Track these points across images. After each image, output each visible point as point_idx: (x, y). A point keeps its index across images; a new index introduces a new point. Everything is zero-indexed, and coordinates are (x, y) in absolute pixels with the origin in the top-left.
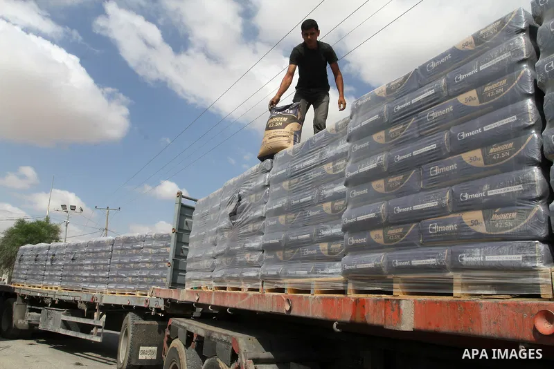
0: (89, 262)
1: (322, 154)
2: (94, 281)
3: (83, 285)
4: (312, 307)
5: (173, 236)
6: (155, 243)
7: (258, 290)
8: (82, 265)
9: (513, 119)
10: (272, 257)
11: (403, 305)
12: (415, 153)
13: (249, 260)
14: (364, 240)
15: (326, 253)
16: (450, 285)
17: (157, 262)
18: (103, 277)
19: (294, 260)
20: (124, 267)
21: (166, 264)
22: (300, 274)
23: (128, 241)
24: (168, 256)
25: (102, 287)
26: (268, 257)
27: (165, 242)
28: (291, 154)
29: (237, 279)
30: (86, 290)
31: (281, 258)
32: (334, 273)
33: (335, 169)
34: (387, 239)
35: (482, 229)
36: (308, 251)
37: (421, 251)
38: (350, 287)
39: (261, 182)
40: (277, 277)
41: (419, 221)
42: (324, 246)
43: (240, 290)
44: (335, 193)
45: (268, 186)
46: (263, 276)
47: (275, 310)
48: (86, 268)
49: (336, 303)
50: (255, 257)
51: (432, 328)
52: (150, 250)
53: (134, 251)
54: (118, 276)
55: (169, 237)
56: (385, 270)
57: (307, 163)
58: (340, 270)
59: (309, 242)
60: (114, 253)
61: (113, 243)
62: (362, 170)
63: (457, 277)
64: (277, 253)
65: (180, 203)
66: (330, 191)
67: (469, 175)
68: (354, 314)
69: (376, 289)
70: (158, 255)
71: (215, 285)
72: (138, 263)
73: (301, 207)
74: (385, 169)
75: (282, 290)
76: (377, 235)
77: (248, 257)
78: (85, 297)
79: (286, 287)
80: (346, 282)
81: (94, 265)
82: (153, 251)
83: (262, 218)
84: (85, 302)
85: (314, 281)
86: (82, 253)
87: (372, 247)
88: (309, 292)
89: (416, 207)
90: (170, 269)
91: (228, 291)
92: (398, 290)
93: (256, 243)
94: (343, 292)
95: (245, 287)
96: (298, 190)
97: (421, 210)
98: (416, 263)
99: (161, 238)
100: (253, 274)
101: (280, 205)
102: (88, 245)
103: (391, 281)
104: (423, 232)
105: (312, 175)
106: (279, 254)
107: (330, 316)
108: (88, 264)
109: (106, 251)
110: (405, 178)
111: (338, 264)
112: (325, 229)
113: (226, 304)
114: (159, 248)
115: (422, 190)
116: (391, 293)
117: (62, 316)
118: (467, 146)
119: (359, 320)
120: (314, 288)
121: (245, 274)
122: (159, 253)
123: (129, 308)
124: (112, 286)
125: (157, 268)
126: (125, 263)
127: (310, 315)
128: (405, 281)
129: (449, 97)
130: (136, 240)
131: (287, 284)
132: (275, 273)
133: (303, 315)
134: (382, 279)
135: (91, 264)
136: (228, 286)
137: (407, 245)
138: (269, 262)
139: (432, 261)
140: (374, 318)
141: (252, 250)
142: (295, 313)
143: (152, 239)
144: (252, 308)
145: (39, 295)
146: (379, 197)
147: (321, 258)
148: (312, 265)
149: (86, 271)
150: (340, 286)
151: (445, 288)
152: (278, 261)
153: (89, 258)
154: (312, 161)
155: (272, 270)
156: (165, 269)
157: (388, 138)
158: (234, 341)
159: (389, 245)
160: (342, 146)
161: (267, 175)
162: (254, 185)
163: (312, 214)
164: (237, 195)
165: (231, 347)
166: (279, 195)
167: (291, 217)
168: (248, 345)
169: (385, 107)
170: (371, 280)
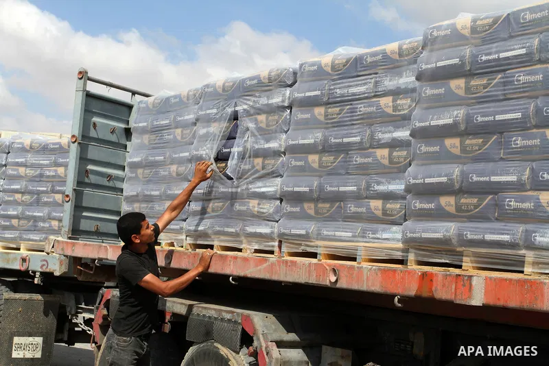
1: (376, 82)
4: (367, 280)
5: (74, 148)
6: (31, 158)
7: (272, 252)
10: (298, 209)
11: (475, 281)
12: (499, 117)
13: (256, 209)
14: (432, 206)
15: (379, 213)
16: (521, 263)
17: (39, 193)
19: (332, 218)
21: (59, 197)
22: (343, 236)
24: (63, 182)
26: (289, 209)
27: (53, 158)
29: (236, 235)
31: (312, 212)
32: (391, 238)
33: (395, 108)
34: (459, 208)
36: (352, 208)
38: (411, 257)
39: (276, 100)
40: (306, 237)
41: (496, 193)
42: (376, 205)
43: (240, 250)
44: (394, 140)
45: (290, 107)
46: (280, 234)
47: (313, 280)
49: (398, 277)
50: (269, 207)
51: (501, 303)
52: (23, 168)
55: (61, 150)
56: (454, 241)
58: (399, 236)
59: (357, 197)
62: (433, 123)
63: (530, 255)
64: (306, 205)
65: (84, 90)
66: (388, 136)
68: (420, 287)
69: (443, 261)
70: (40, 178)
71: (190, 241)
73: (344, 149)
74: (462, 127)
75: (314, 255)
76: (447, 202)
77: (253, 205)
79: (319, 251)
80: (405, 252)
82: (30, 172)
83: (277, 154)
85: (362, 247)
87: (440, 215)
88: (354, 259)
89: (494, 179)
90: (68, 207)
92: (467, 263)
93: (271, 187)
94: (403, 262)
95: (249, 248)
96: (339, 124)
97: (499, 183)
98: (489, 237)
99: (44, 149)
100: (264, 229)
101: (312, 141)
103: (461, 254)
104: (498, 205)
105: (362, 108)
106: (309, 208)
107: (390, 289)
110: (484, 143)
111: (395, 228)
112: (379, 183)
113: (227, 271)
114: (41, 166)
115: (502, 159)
116: (460, 267)
119: (425, 294)
120: (361, 254)
121: (250, 229)
122: (41, 175)
125: (38, 203)
127: (364, 288)
128: (476, 255)
129: (542, 62)
131: (321, 247)
132: (303, 232)
133: (355, 287)
134: (452, 252)
136: (216, 243)
137: (482, 217)
138: (291, 216)
139: (506, 238)
140: (443, 291)
141: (262, 197)
142: (343, 284)
143: (23, 150)
144: (275, 278)
146: (453, 159)
147: (372, 219)
148: (359, 226)
150: (398, 255)
151: (516, 265)
152: (305, 217)
154: (362, 89)
155: (299, 229)
156: (56, 204)
157: (468, 89)
158: (247, 318)
159: (461, 214)
160: (407, 79)
161: (288, 91)
162: (263, 101)
163: (360, 160)
164: (230, 110)
165: (240, 328)
166: (307, 125)
167: (328, 159)
168: (264, 325)
169: (467, 51)
170: (438, 252)
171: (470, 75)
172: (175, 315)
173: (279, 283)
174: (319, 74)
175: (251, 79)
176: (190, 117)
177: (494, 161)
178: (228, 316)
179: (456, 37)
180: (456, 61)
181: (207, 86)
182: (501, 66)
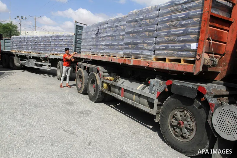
0: (42, 43)
1: (121, 23)
2: (45, 50)
3: (41, 52)
4: (116, 60)
5: (74, 36)
6: (67, 38)
7: (104, 56)
8: (40, 44)
9: (153, 28)
10: (108, 47)
12: (138, 30)
14: (127, 47)
16: (141, 57)
17: (69, 45)
18: (48, 49)
19: (113, 49)
20: (56, 46)
21: (72, 45)
22: (114, 52)
23: (57, 37)
24: (73, 43)
25: (49, 52)
26: (106, 47)
27: (71, 38)
28: (113, 21)
29: (98, 52)
30: (42, 53)
31: (110, 48)
32: (121, 53)
33: (123, 28)
35: (146, 48)
36: (116, 47)
37: (137, 50)
38: (124, 56)
39: (105, 27)
40: (109, 53)
41: (137, 44)
42: (120, 46)
45: (107, 28)
46: (105, 52)
48: (41, 46)
49: (121, 60)
50: (103, 47)
52: (66, 40)
53: (60, 40)
54: (54, 49)
55: (72, 36)
56: (131, 53)
57: (117, 25)
59: (117, 45)
60: (52, 40)
61: (51, 37)
62: (128, 31)
63: (142, 56)
65: (76, 24)
66: (122, 33)
67: (145, 37)
68: (124, 62)
71: (91, 53)
72: (61, 44)
73: (115, 36)
74: (133, 32)
75: (110, 56)
76: (130, 46)
77: (101, 47)
78: (43, 56)
80: (124, 55)
81: (45, 44)
82: (67, 41)
83: (105, 37)
84: (43, 57)
85: (117, 54)
86: (39, 40)
87: (129, 48)
88: (116, 57)
89: (137, 42)
90: (74, 47)
91: (95, 55)
93: (103, 43)
94: (123, 57)
95: (100, 55)
96: (115, 31)
98: (136, 53)
99: (69, 36)
100: (102, 51)
101: (110, 34)
102: (41, 37)
103: (132, 56)
104: (137, 47)
105: (118, 28)
106: (109, 47)
107: (120, 62)
108: (42, 44)
109: (49, 40)
110: (136, 35)
111: (122, 51)
112: (120, 42)
115: (139, 38)
116: (131, 58)
117: (35, 62)
118: (146, 31)
119: (124, 63)
121: (100, 51)
122: (69, 41)
123: (60, 59)
124: (52, 52)
126: (57, 44)
127: (116, 62)
128: (134, 56)
129: (145, 19)
130: (60, 37)
131: (111, 54)
132: (108, 52)
133: (114, 62)
134: (130, 55)
135: (43, 44)
136: (95, 54)
137: (135, 49)
138: (107, 49)
139: (138, 53)
140: (127, 63)
141: (102, 45)
142: (112, 61)
143: (66, 36)
144: (102, 60)
145: (24, 55)
146: (131, 38)
147: (119, 49)
148: (117, 51)
149: (42, 47)
150: (122, 56)
151: (140, 58)
153: (42, 42)
154: (118, 24)
155: (108, 51)
156: (72, 47)
157: (134, 25)
158: (98, 68)
159: (132, 48)
160: (125, 23)
161: (107, 25)
162: (103, 27)
163: (117, 38)
164: (98, 29)
165: (97, 69)
166: (110, 31)
167: (113, 38)
168: (101, 69)
169: (134, 17)
170: (128, 55)
171: (134, 22)
172: (88, 67)
173: (103, 61)
174: (112, 21)
175: (101, 22)
176: (91, 30)
177: (137, 38)
178: (95, 67)
179: (132, 15)
180: (132, 19)
181: (94, 24)
182: (139, 20)
